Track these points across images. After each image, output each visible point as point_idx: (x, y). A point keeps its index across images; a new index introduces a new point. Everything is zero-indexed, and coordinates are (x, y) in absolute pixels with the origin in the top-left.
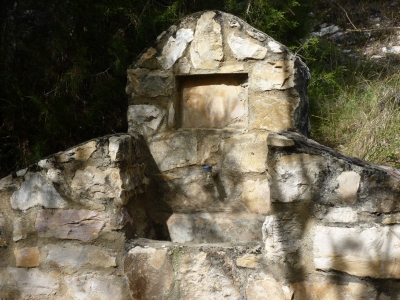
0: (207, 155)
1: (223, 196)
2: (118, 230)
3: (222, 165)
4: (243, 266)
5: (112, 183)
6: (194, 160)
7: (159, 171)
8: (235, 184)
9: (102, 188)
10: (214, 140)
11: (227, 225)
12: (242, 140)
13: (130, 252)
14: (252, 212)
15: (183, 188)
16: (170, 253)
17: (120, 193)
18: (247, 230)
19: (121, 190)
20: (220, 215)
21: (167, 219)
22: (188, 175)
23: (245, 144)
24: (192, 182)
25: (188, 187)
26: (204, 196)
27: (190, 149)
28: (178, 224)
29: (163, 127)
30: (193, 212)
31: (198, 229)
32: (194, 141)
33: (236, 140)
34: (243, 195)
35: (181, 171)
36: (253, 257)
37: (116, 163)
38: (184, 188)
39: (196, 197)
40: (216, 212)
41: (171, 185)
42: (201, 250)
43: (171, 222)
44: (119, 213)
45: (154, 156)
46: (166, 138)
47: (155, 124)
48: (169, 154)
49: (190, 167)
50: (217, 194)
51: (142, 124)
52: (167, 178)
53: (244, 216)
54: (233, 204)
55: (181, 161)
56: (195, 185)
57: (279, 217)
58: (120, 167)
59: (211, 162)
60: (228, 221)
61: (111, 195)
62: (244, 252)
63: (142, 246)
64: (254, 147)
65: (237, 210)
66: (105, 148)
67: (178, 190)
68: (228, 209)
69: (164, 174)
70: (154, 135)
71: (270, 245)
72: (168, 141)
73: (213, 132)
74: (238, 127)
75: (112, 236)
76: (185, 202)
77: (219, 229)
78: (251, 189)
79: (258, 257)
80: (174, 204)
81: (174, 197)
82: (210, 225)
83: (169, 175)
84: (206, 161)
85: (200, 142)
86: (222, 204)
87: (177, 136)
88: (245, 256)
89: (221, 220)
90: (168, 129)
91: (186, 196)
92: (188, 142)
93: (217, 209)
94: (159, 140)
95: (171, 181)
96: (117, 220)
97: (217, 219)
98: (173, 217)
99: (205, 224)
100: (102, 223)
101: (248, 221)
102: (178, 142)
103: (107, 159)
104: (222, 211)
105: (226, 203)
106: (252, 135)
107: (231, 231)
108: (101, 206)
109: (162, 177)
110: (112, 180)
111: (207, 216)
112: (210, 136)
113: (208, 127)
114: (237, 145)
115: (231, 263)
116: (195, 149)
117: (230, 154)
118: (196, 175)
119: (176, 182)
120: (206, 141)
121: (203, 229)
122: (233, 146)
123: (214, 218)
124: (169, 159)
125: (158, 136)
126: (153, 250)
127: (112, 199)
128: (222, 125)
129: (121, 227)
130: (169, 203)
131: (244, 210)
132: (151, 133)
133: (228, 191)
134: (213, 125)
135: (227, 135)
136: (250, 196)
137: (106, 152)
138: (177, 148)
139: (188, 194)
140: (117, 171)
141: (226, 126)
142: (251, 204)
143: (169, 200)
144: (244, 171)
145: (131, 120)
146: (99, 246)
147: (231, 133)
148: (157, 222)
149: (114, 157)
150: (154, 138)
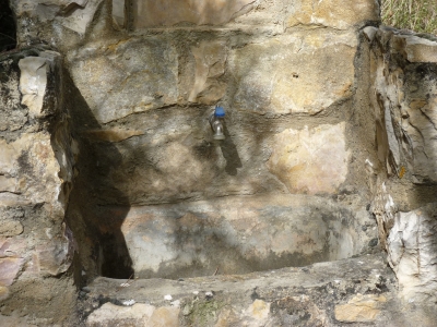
0: (201, 84)
1: (233, 165)
2: (58, 276)
3: (233, 103)
4: (350, 319)
5: (36, 170)
6: (172, 95)
7: (95, 123)
8: (259, 138)
9: (13, 184)
10: (216, 50)
11: (247, 221)
12: (272, 50)
13: (91, 319)
14: (295, 191)
15: (151, 154)
16: (186, 311)
17: (58, 190)
18: (288, 228)
19: (60, 182)
20: (229, 202)
21: (121, 220)
22: (160, 126)
23: (279, 57)
24: (169, 141)
25: (160, 152)
26: (196, 168)
27: (164, 73)
28: (145, 228)
29: (100, 26)
30: (175, 201)
31: (188, 234)
32: (172, 54)
33: (261, 50)
34: (275, 160)
35: (144, 120)
36: (371, 299)
37: (41, 120)
38: (153, 155)
39: (180, 171)
40: (221, 197)
41: (122, 151)
42: (255, 296)
43: (130, 226)
44: (58, 236)
45: (84, 92)
46: (108, 53)
47: (80, 22)
48: (118, 85)
49: (164, 110)
50: (221, 161)
51: (50, 22)
52: (115, 136)
53: (279, 199)
54: (255, 179)
55: (145, 99)
56: (175, 146)
57: (429, 214)
58: (50, 130)
59: (209, 98)
60: (249, 213)
61: (36, 198)
62: (351, 291)
63: (118, 303)
64: (299, 61)
65: (262, 191)
66: (12, 85)
67: (141, 158)
68: (245, 189)
69: (107, 128)
70: (81, 45)
71: (410, 272)
72: (113, 58)
73: (210, 35)
74: (257, 22)
75: (44, 290)
76: (157, 183)
77: (231, 230)
78: (292, 146)
79: (383, 298)
80: (130, 188)
81: (132, 174)
82: (211, 224)
83: (119, 130)
84: (199, 96)
85: (185, 55)
86: (232, 181)
87: (134, 46)
88: (355, 299)
89: (234, 212)
90: (113, 31)
91: (158, 171)
92: (160, 58)
93: (222, 190)
94: (94, 56)
95: (123, 142)
96: (57, 252)
97: (224, 212)
98: (133, 216)
99: (202, 224)
100: (18, 263)
101: (290, 210)
102: (135, 60)
103: (20, 113)
104: (233, 194)
105: (240, 178)
106: (293, 38)
107: (256, 232)
108: (11, 224)
109: (103, 135)
110: (36, 160)
111: (204, 207)
112: (204, 44)
113: (193, 24)
114: (264, 60)
115: (323, 318)
116: (174, 71)
117: (248, 80)
118: (177, 126)
119: (134, 143)
120: (196, 53)
121: (198, 233)
122: (254, 62)
123: (218, 209)
124: (117, 96)
125: (91, 48)
126: (148, 309)
127: (38, 206)
128: (224, 19)
129: (65, 269)
130: (121, 187)
131: (278, 188)
132: (72, 41)
133: (244, 153)
134: (203, 20)
135: (242, 40)
136: (291, 160)
137: (15, 94)
138: (135, 72)
139: (163, 165)
140: (45, 140)
141: (232, 20)
142: (292, 176)
143: (122, 181)
144: (278, 112)
145: (26, 14)
146: (14, 315)
147: (249, 35)
148: (103, 230)
149: (36, 107)
150: (83, 51)
